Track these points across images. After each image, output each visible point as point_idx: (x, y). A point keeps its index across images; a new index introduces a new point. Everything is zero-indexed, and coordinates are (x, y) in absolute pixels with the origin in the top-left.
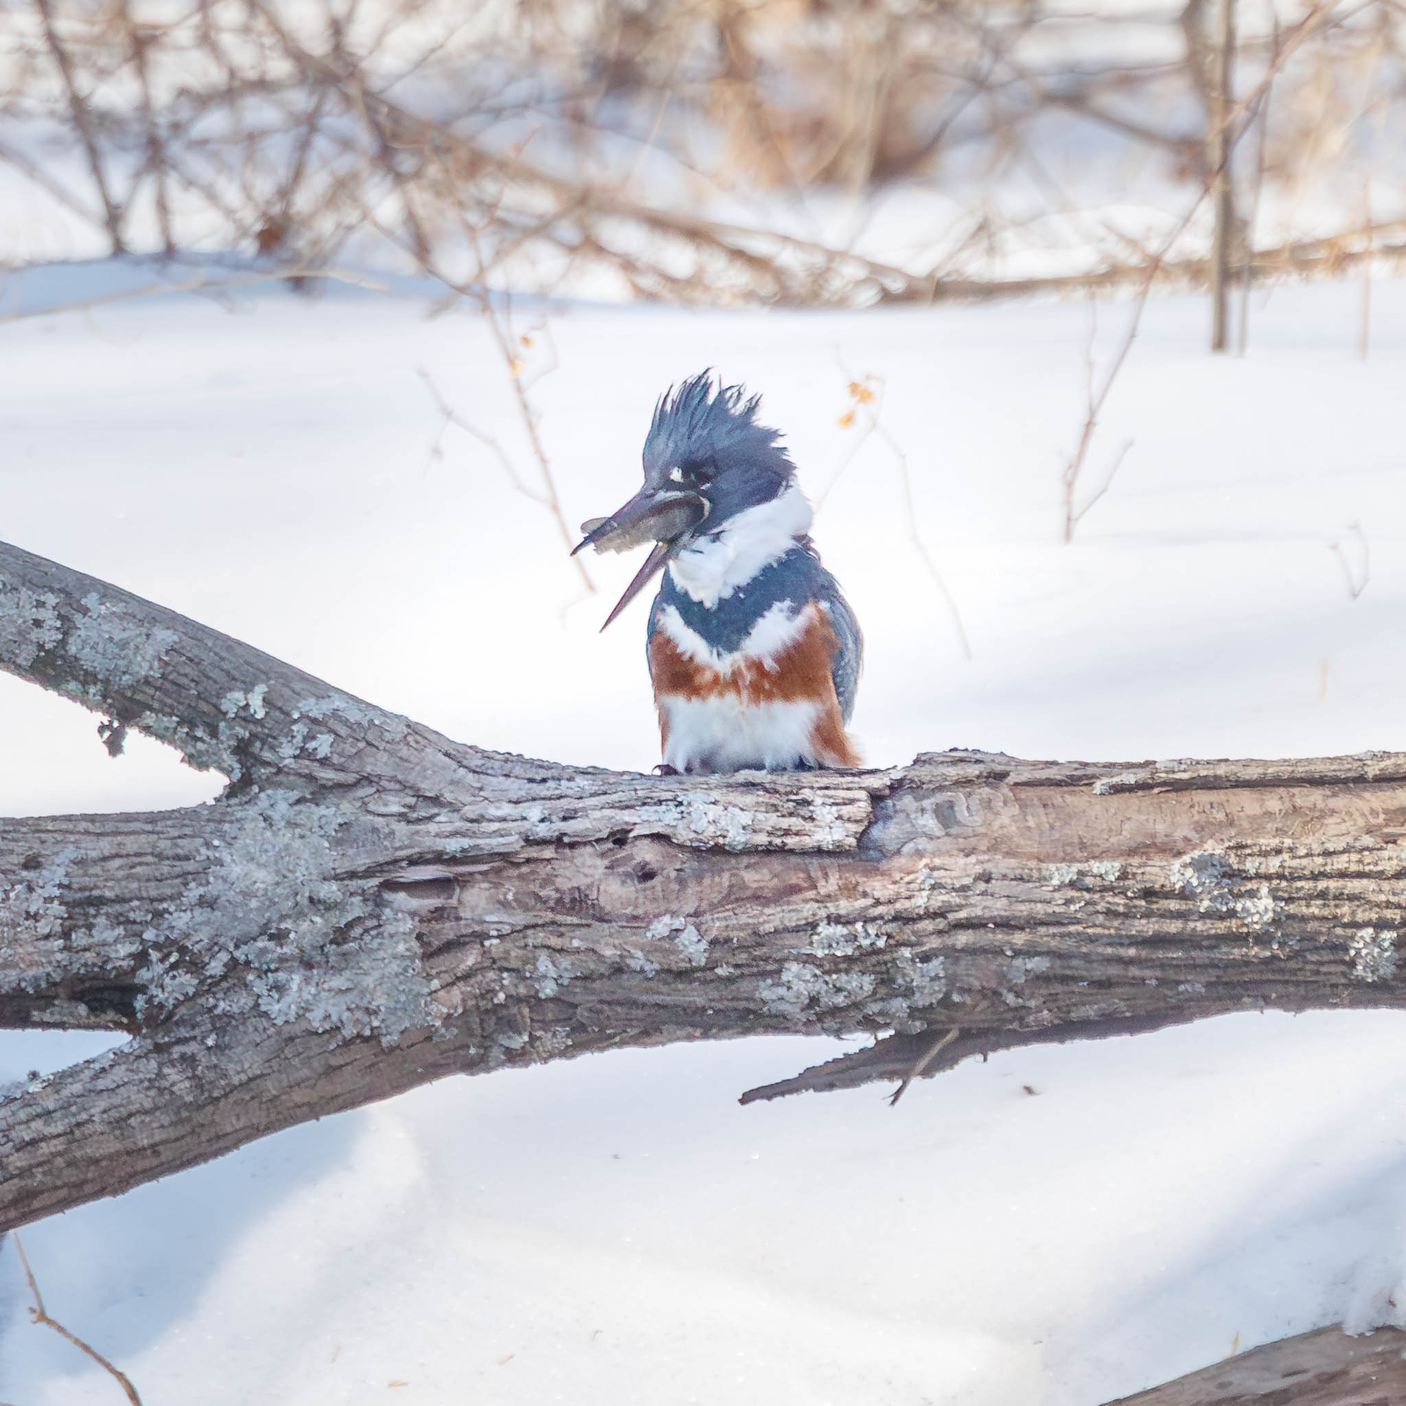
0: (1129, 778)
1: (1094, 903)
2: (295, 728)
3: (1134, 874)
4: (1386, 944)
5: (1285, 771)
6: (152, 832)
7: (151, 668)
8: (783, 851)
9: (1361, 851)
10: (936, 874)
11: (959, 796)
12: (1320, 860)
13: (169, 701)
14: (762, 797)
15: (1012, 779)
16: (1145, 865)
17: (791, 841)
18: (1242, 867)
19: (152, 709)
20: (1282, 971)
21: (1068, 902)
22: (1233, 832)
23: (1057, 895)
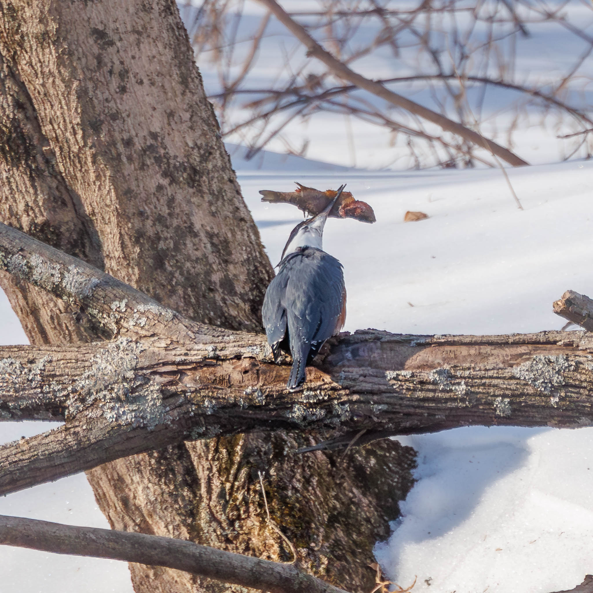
0: (423, 341)
1: (402, 386)
2: (135, 315)
3: (417, 376)
4: (506, 403)
6: (76, 351)
7: (89, 292)
9: (498, 369)
10: (346, 374)
11: (361, 346)
12: (483, 372)
16: (421, 372)
18: (455, 374)
20: (470, 412)
21: (394, 385)
22: (455, 362)
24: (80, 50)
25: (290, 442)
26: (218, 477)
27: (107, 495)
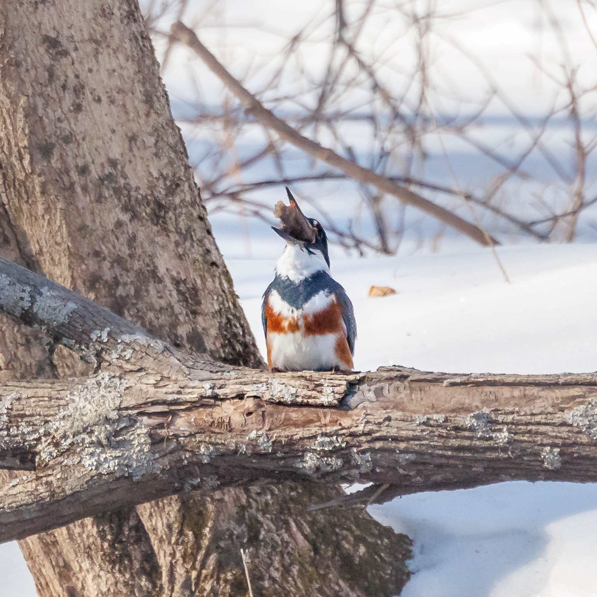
0: (458, 380)
1: (434, 432)
2: (118, 346)
3: (451, 420)
4: (556, 454)
5: (524, 380)
6: (51, 388)
7: (64, 319)
8: (308, 405)
9: (547, 414)
10: (368, 417)
11: (386, 385)
12: (529, 417)
13: (71, 333)
14: (303, 382)
15: (409, 379)
16: (456, 416)
17: (311, 401)
18: (496, 419)
19: (65, 337)
20: (513, 463)
21: (423, 431)
22: (497, 404)
23: (418, 428)
24: (29, 60)
25: (267, 525)
26: (183, 564)
27: (50, 585)
